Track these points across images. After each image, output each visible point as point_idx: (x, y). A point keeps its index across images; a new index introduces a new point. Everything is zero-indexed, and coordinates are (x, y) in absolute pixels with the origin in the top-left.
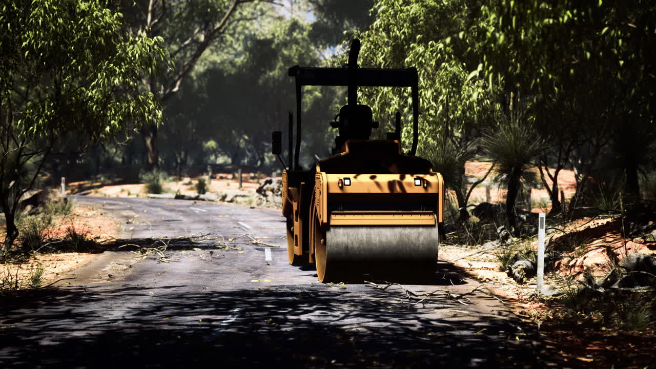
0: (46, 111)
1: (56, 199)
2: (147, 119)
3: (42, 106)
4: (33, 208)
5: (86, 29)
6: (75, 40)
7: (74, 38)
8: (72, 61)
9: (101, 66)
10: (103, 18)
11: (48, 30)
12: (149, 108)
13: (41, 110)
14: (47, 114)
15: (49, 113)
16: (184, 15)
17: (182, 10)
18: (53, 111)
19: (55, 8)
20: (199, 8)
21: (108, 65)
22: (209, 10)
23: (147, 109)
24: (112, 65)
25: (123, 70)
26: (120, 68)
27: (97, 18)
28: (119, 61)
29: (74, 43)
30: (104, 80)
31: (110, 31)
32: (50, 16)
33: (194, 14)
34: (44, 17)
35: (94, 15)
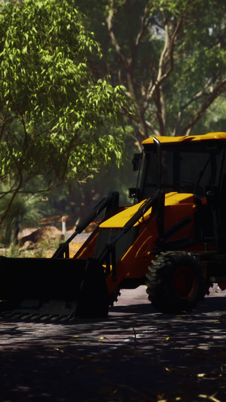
0: (14, 153)
1: (53, 236)
2: (106, 160)
3: (9, 150)
4: (31, 244)
5: (48, 79)
6: (37, 89)
7: (36, 86)
8: (35, 107)
9: (62, 112)
10: (65, 69)
11: (13, 80)
12: (108, 149)
13: (9, 152)
14: (14, 156)
15: (16, 155)
16: (193, 70)
17: (191, 65)
18: (20, 153)
19: (18, 60)
20: (208, 62)
21: (69, 111)
22: (217, 65)
23: (106, 151)
24: (72, 111)
25: (82, 115)
26: (80, 114)
27: (59, 69)
28: (80, 107)
29: (37, 91)
30: (65, 124)
31: (72, 81)
32: (14, 67)
33: (203, 69)
34: (9, 69)
35: (57, 66)
